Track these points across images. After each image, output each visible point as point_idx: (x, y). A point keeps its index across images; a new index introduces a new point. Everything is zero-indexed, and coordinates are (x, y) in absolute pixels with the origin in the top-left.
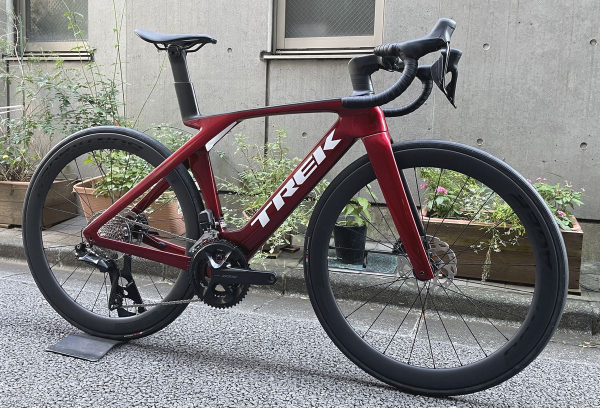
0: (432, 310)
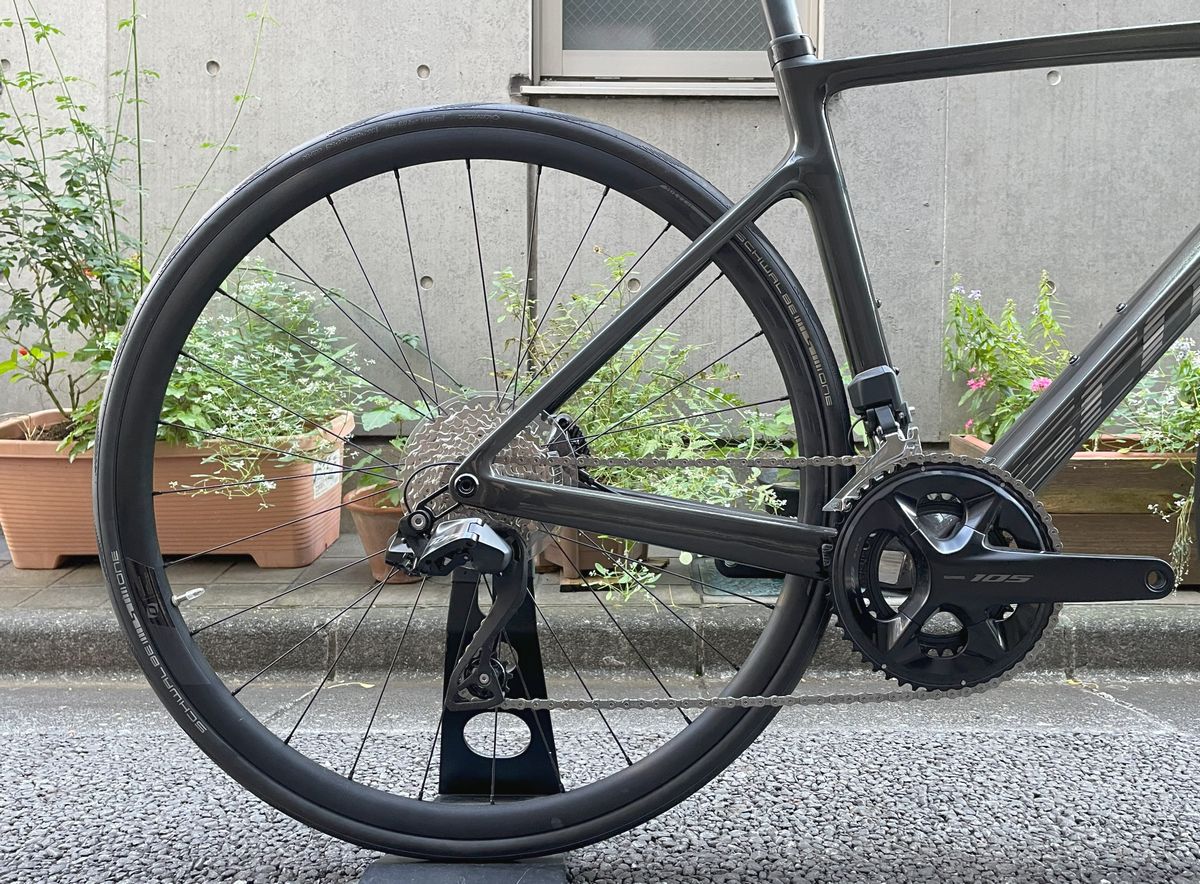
0: (1089, 668)
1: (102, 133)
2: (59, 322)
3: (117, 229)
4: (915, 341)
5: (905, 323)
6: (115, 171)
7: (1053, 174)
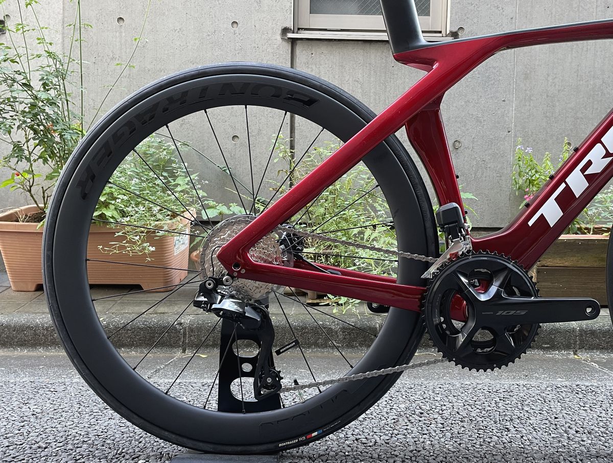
0: (586, 349)
1: (60, 56)
2: (38, 159)
3: (69, 109)
4: (497, 173)
5: (492, 164)
6: (68, 78)
7: (572, 85)
